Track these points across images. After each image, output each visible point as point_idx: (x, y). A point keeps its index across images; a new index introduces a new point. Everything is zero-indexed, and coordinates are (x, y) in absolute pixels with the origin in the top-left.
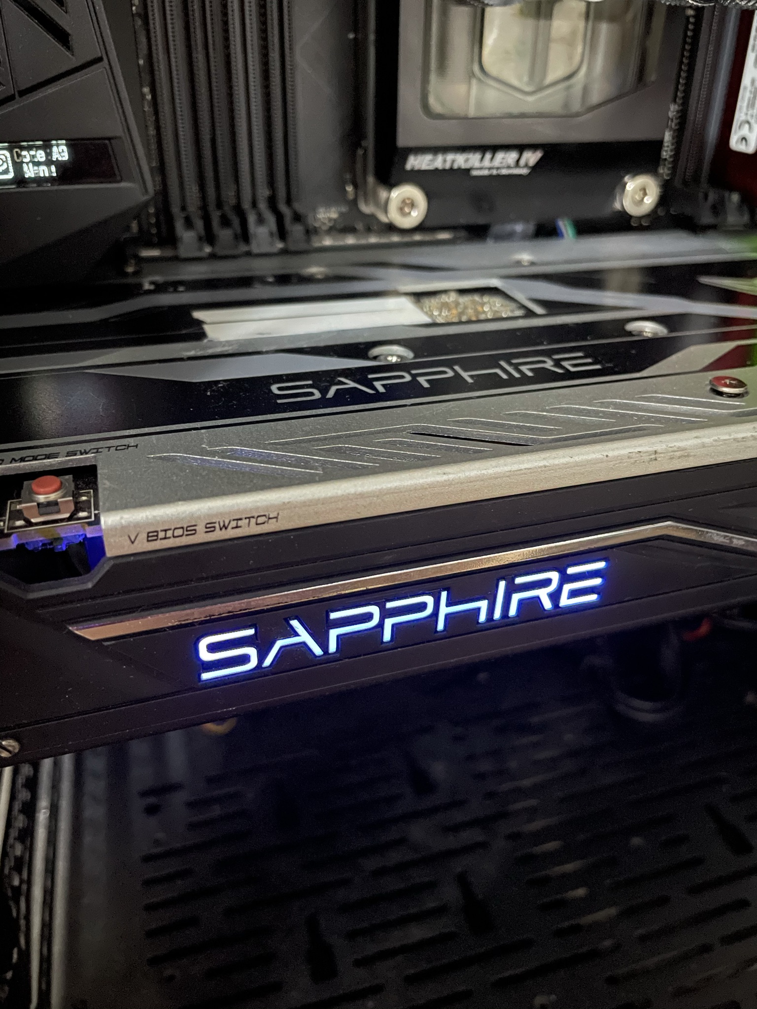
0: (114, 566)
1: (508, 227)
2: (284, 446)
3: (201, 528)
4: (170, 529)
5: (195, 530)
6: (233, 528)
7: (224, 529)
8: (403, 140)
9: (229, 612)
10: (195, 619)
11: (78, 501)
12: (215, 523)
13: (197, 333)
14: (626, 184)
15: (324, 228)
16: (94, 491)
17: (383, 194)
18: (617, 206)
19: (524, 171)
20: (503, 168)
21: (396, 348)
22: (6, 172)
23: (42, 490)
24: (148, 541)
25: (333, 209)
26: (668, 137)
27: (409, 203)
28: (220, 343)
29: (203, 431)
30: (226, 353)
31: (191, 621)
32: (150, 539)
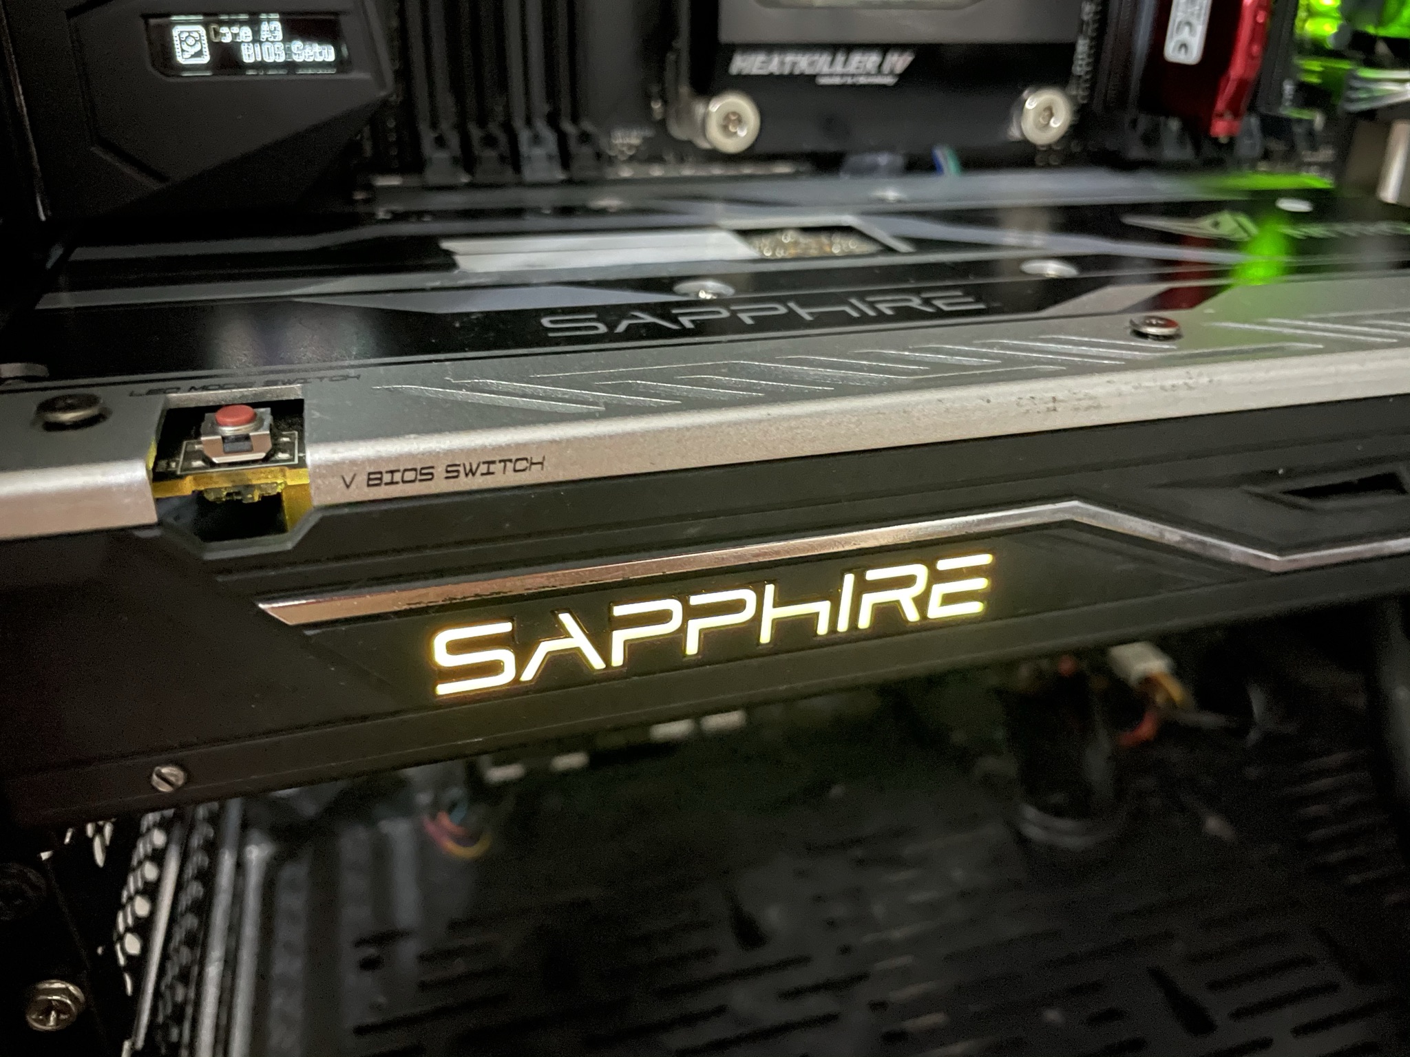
0: (322, 519)
1: (869, 159)
2: (555, 382)
3: (440, 472)
4: (398, 471)
5: (432, 474)
6: (483, 474)
7: (470, 475)
8: (728, 33)
9: (477, 595)
10: (431, 602)
11: (276, 442)
12: (459, 465)
13: (447, 262)
14: (1026, 101)
15: (622, 158)
16: (299, 434)
17: (699, 109)
18: (1014, 133)
19: (889, 81)
20: (861, 75)
21: (711, 284)
22: (199, 54)
23: (228, 420)
24: (369, 485)
25: (635, 133)
26: (1082, 46)
27: (735, 120)
28: (477, 275)
29: (447, 363)
30: (483, 285)
31: (425, 605)
32: (371, 483)
